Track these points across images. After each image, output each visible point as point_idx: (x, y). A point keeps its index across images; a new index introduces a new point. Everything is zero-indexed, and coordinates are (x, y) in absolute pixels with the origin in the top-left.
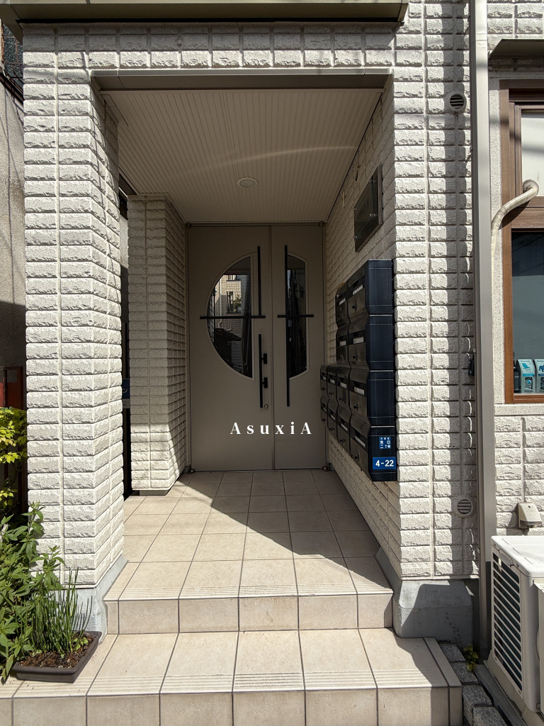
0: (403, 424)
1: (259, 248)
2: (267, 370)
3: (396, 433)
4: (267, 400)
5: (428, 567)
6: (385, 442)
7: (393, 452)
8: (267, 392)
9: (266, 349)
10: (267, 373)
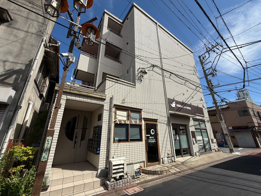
0: (101, 146)
1: (79, 115)
2: (77, 139)
3: (100, 148)
4: (75, 146)
5: (102, 166)
6: (98, 149)
7: (99, 150)
8: (76, 144)
9: (77, 135)
10: (76, 140)
